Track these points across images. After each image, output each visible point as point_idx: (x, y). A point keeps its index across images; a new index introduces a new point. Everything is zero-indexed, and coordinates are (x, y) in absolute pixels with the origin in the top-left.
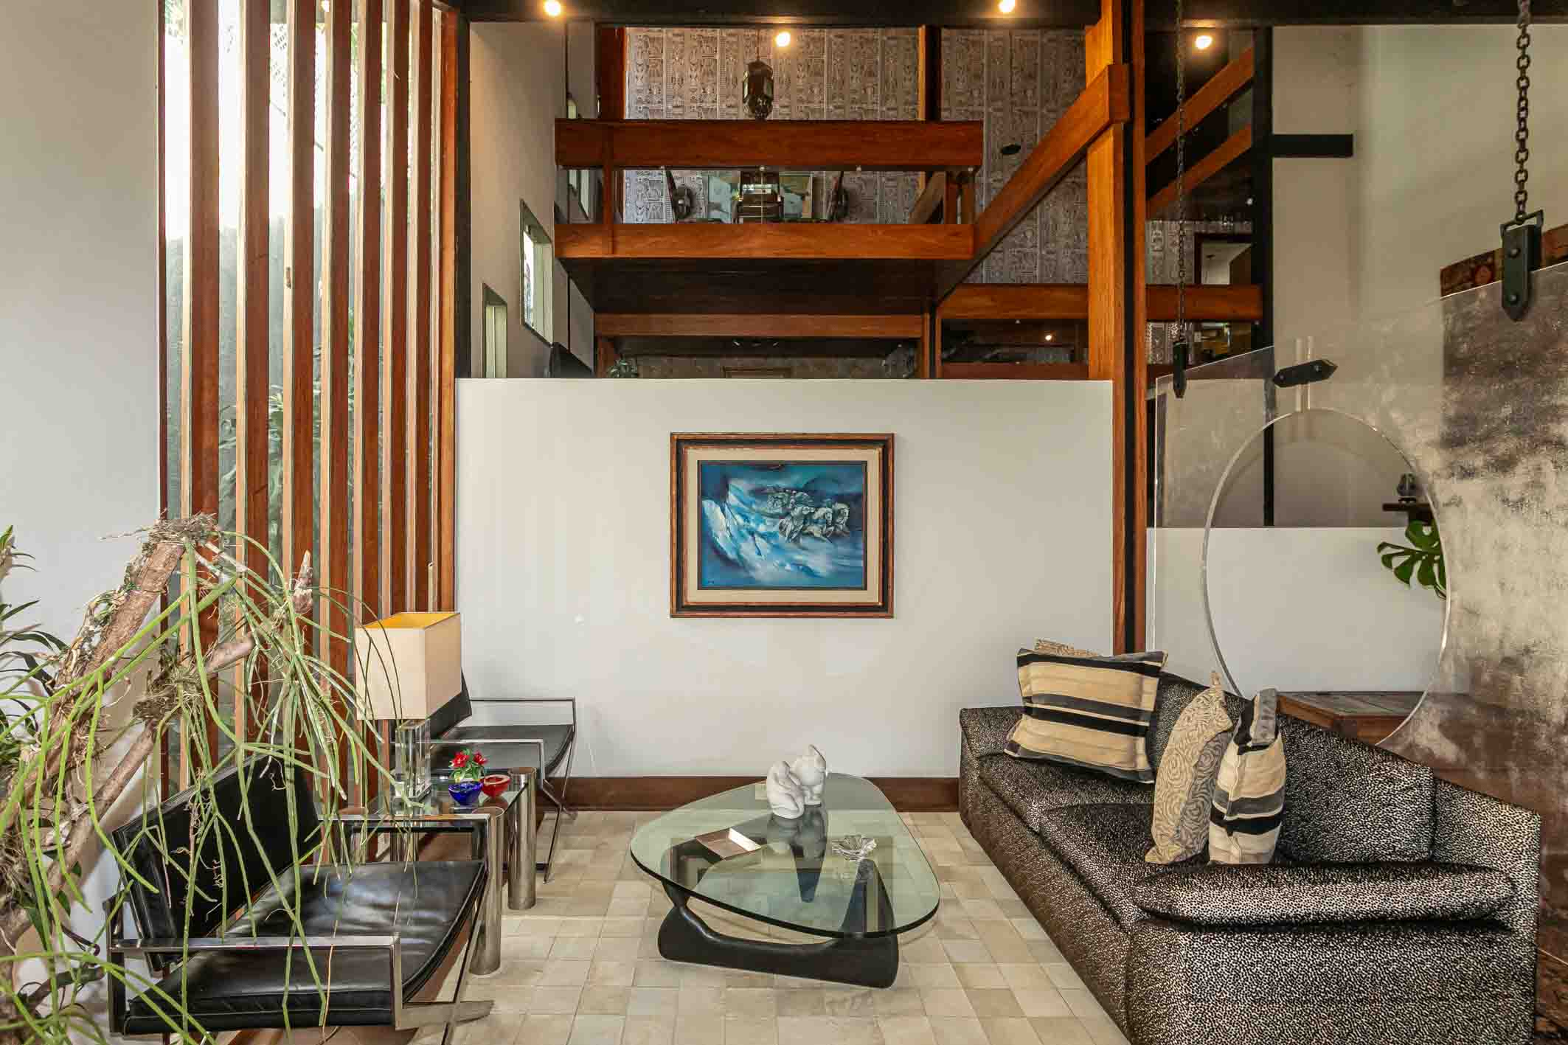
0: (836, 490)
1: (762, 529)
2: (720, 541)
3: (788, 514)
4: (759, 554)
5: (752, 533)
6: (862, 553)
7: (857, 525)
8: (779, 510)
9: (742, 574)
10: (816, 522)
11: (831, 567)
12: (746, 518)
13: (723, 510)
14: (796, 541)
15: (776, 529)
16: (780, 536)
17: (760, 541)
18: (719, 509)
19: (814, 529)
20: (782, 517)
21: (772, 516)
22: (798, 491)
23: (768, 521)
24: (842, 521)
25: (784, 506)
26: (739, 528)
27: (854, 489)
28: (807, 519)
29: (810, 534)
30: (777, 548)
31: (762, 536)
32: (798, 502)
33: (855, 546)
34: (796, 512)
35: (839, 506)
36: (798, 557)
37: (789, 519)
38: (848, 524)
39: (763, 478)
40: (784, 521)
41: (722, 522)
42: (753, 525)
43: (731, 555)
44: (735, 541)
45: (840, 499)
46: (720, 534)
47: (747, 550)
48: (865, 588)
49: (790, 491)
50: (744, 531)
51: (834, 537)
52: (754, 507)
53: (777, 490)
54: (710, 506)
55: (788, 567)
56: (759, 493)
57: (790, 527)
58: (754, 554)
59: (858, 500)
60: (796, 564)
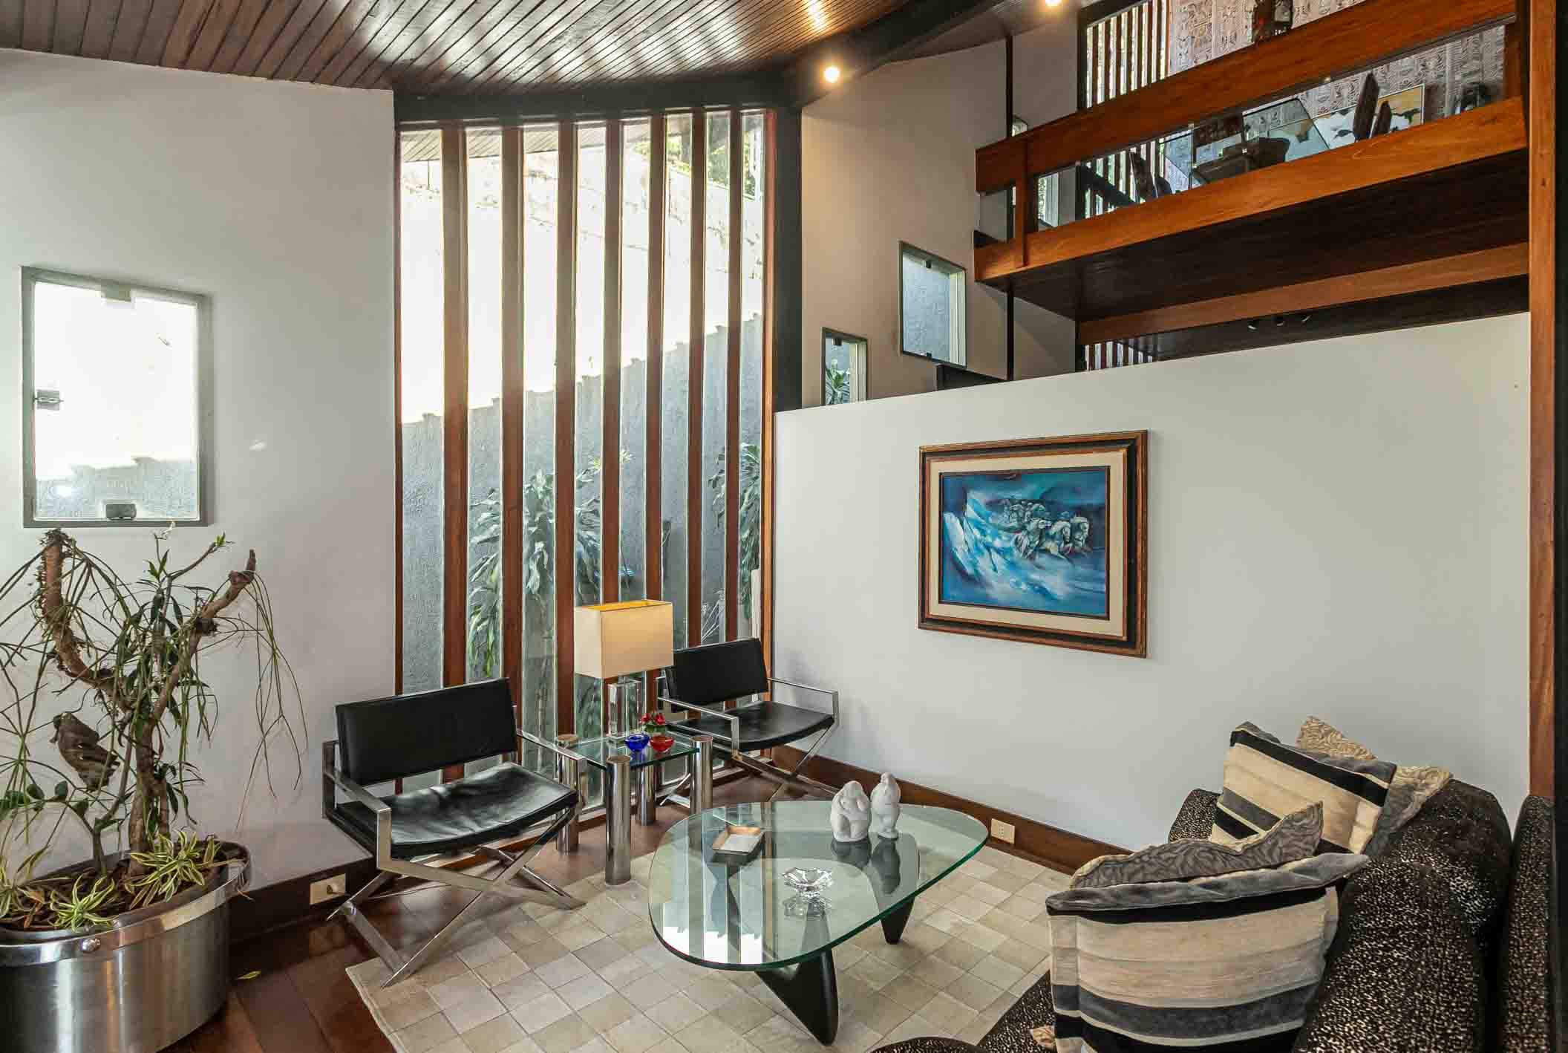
0: (1077, 501)
1: (998, 543)
2: (959, 556)
3: (1023, 528)
4: (995, 570)
5: (988, 547)
6: (1104, 575)
7: (1098, 541)
8: (1015, 524)
9: (978, 590)
10: (1053, 538)
11: (1069, 589)
12: (983, 533)
13: (962, 523)
14: (1031, 558)
15: (1012, 544)
16: (1016, 552)
17: (996, 557)
18: (958, 522)
19: (1050, 545)
20: (1018, 531)
21: (1008, 530)
22: (1035, 502)
23: (1004, 535)
24: (1081, 537)
25: (1020, 519)
26: (976, 542)
27: (1095, 500)
28: (1043, 534)
29: (1047, 551)
30: (1012, 565)
31: (998, 551)
32: (1034, 515)
33: (1096, 568)
34: (1031, 527)
35: (1078, 520)
36: (1035, 576)
37: (1024, 533)
38: (1087, 540)
39: (999, 489)
40: (1020, 535)
41: (961, 536)
42: (989, 539)
43: (969, 570)
44: (972, 556)
45: (1080, 511)
46: (959, 548)
47: (984, 565)
48: (1107, 618)
49: (1025, 503)
50: (981, 546)
51: (1071, 555)
52: (990, 520)
53: (1012, 501)
54: (950, 518)
55: (1024, 586)
56: (995, 505)
57: (1026, 542)
58: (991, 571)
59: (1099, 513)
60: (1032, 584)
